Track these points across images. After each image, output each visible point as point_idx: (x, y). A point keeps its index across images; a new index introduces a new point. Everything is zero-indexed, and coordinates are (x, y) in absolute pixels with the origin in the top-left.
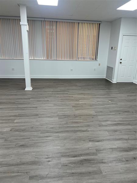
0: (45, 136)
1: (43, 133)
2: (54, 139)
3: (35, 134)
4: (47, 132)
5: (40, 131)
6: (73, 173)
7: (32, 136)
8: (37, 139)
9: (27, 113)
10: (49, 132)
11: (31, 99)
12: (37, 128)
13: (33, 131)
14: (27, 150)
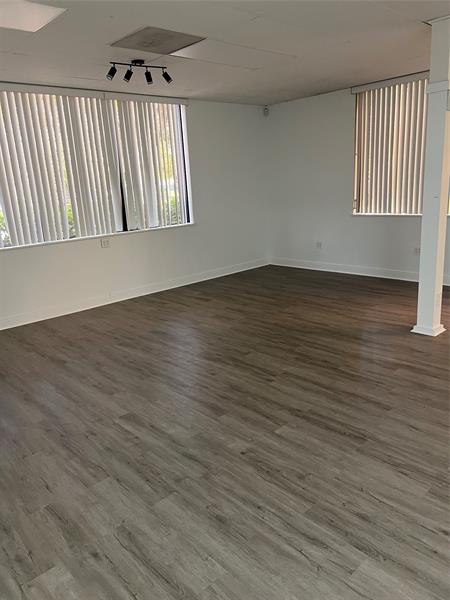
2: (326, 565)
3: (291, 503)
5: (313, 502)
7: (273, 505)
10: (335, 527)
12: (317, 486)
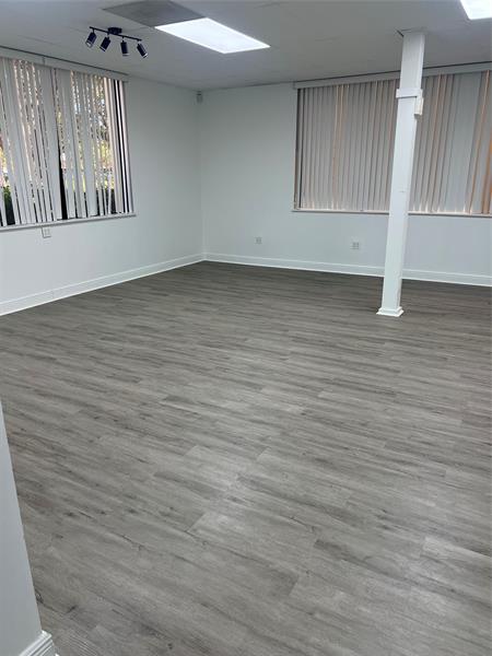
0: (398, 458)
1: (393, 449)
3: (369, 443)
4: (407, 451)
5: (385, 439)
7: (356, 445)
8: (368, 457)
9: (362, 381)
12: (379, 429)
13: (364, 435)
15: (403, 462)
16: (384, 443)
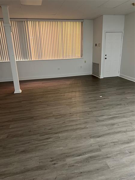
0: (45, 138)
1: (42, 136)
2: (54, 140)
4: (46, 134)
6: (81, 173)
7: (31, 140)
8: (37, 142)
11: (22, 102)
12: (35, 131)
13: (32, 135)
14: (29, 155)
15: (47, 139)
16: (39, 135)
